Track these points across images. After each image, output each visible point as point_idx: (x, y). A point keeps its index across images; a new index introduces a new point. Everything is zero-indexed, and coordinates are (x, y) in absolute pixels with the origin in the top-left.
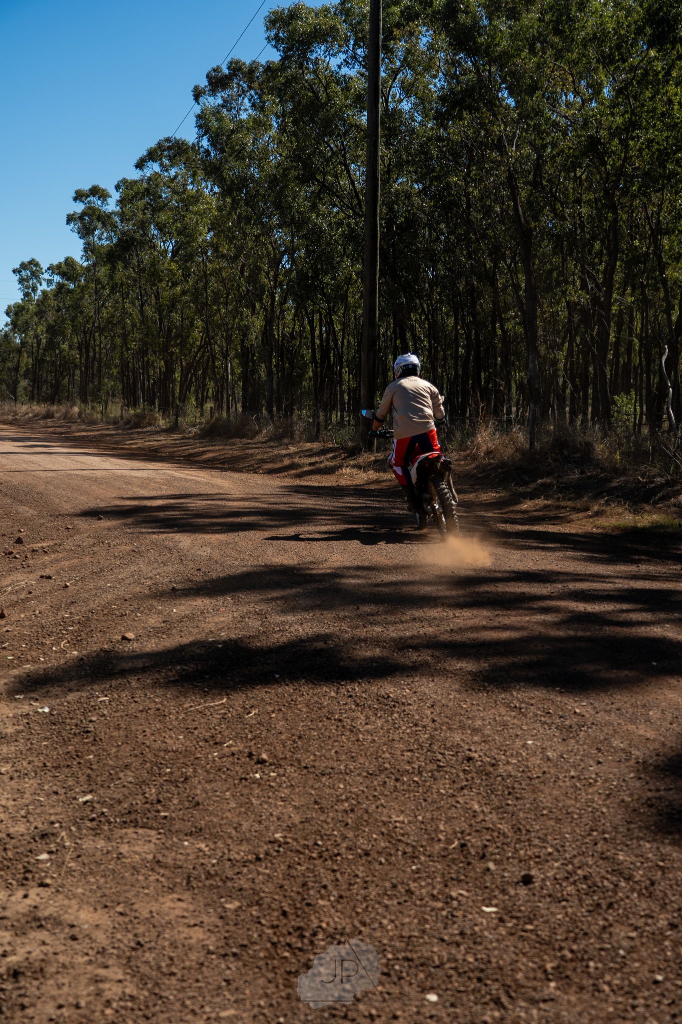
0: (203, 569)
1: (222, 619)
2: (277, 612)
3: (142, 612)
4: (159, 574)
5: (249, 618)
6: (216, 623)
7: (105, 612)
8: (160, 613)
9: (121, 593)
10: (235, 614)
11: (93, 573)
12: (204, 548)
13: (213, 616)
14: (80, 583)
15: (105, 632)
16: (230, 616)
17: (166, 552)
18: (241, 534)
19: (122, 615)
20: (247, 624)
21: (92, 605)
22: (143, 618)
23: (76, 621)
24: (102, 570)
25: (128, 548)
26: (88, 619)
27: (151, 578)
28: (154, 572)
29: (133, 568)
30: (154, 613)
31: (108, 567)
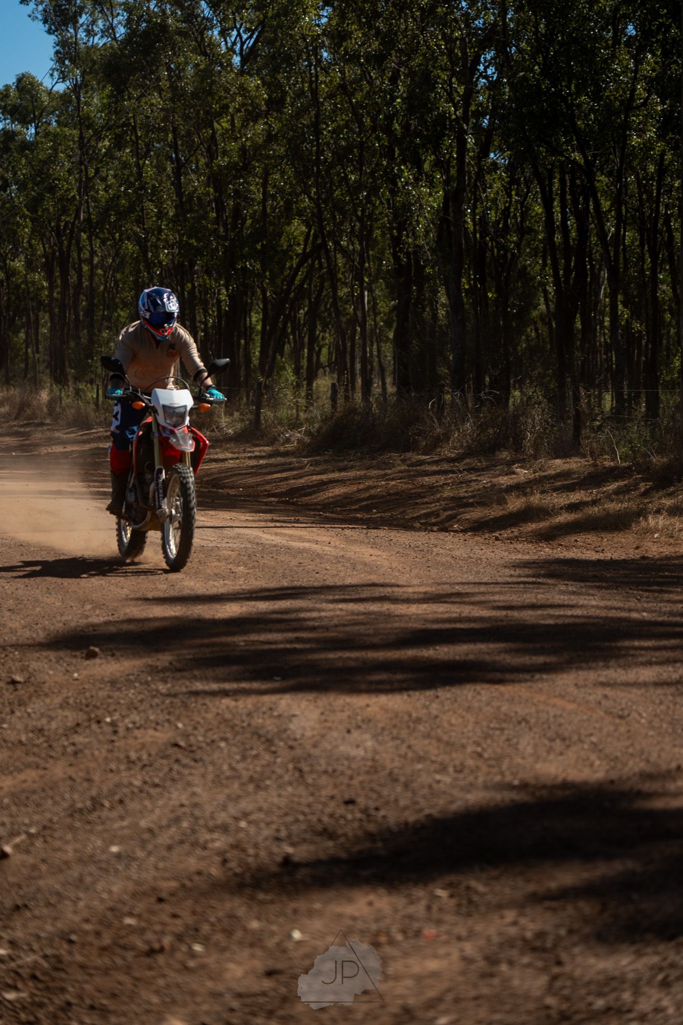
0: (361, 801)
1: (433, 965)
2: (585, 939)
3: (205, 941)
4: (245, 815)
5: (511, 963)
6: (419, 978)
7: (107, 940)
8: (255, 942)
9: (148, 875)
10: (469, 948)
11: (73, 812)
12: (355, 734)
13: (406, 954)
14: (39, 843)
15: (104, 1012)
16: (455, 956)
17: (259, 748)
18: (445, 693)
19: (151, 952)
20: (506, 981)
21: (70, 916)
22: (211, 960)
23: (25, 972)
24: (96, 803)
25: (162, 736)
26: (58, 964)
27: (224, 828)
28: (232, 810)
29: (178, 796)
30: (240, 943)
31: (112, 793)
